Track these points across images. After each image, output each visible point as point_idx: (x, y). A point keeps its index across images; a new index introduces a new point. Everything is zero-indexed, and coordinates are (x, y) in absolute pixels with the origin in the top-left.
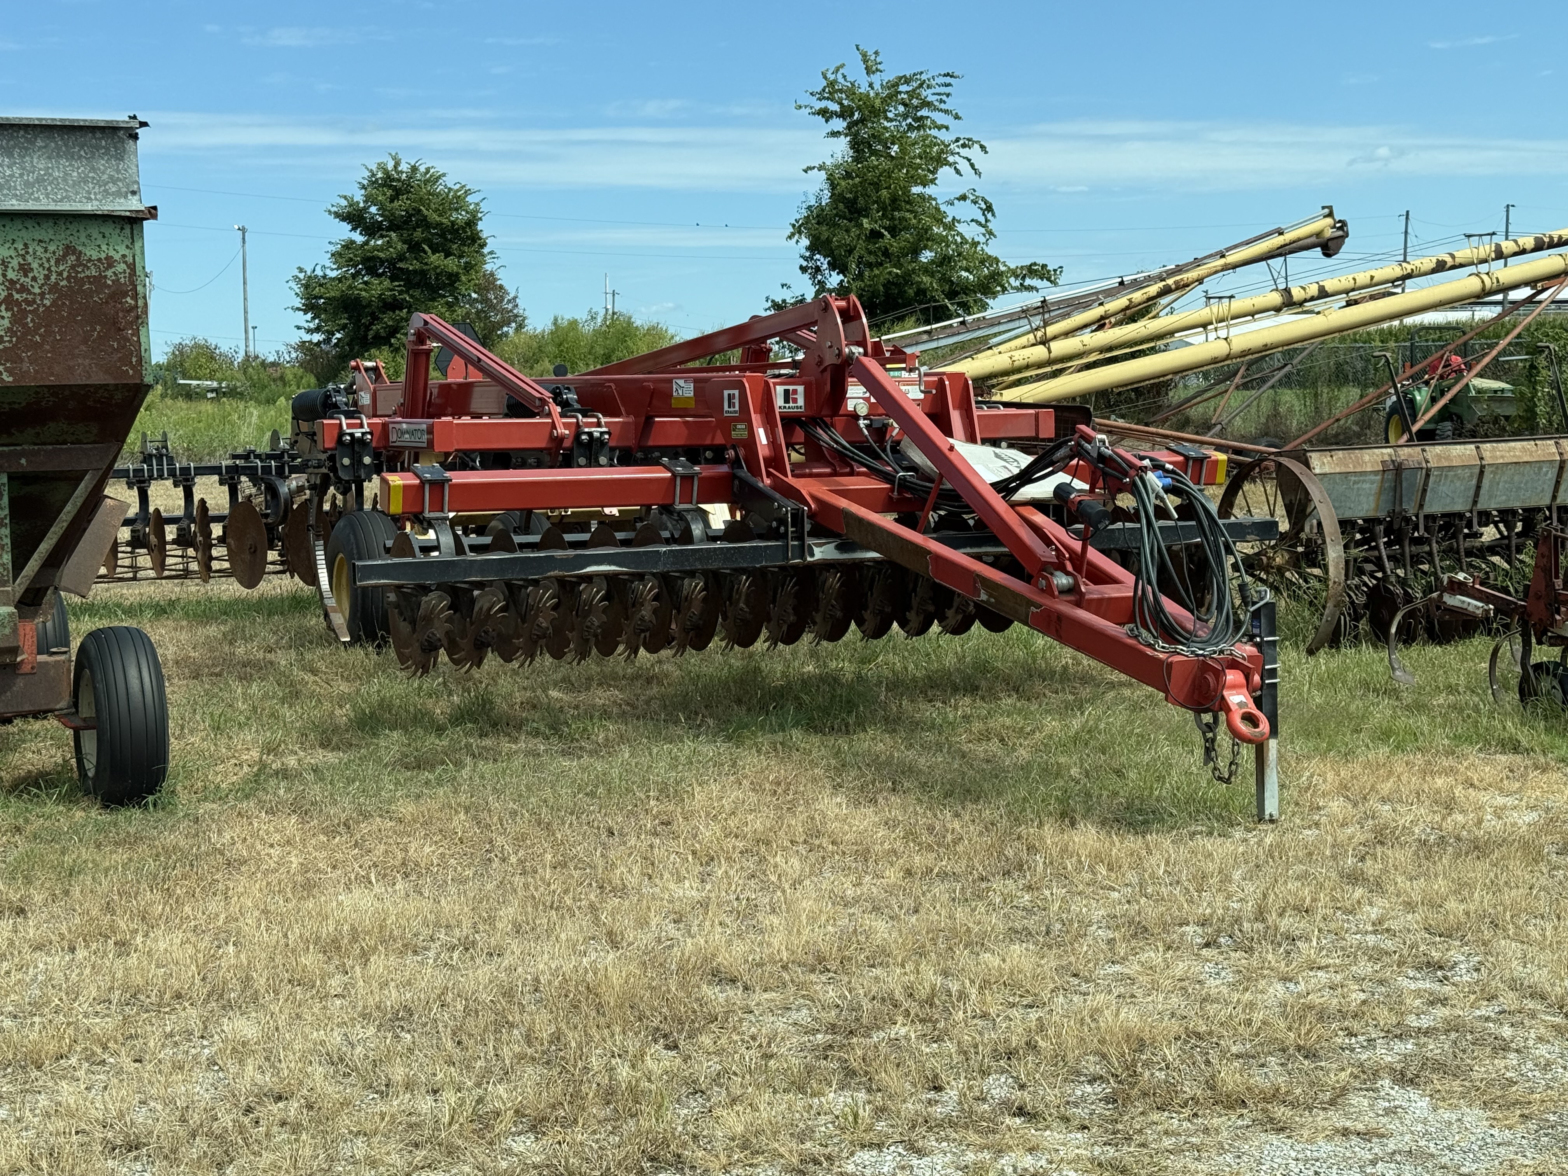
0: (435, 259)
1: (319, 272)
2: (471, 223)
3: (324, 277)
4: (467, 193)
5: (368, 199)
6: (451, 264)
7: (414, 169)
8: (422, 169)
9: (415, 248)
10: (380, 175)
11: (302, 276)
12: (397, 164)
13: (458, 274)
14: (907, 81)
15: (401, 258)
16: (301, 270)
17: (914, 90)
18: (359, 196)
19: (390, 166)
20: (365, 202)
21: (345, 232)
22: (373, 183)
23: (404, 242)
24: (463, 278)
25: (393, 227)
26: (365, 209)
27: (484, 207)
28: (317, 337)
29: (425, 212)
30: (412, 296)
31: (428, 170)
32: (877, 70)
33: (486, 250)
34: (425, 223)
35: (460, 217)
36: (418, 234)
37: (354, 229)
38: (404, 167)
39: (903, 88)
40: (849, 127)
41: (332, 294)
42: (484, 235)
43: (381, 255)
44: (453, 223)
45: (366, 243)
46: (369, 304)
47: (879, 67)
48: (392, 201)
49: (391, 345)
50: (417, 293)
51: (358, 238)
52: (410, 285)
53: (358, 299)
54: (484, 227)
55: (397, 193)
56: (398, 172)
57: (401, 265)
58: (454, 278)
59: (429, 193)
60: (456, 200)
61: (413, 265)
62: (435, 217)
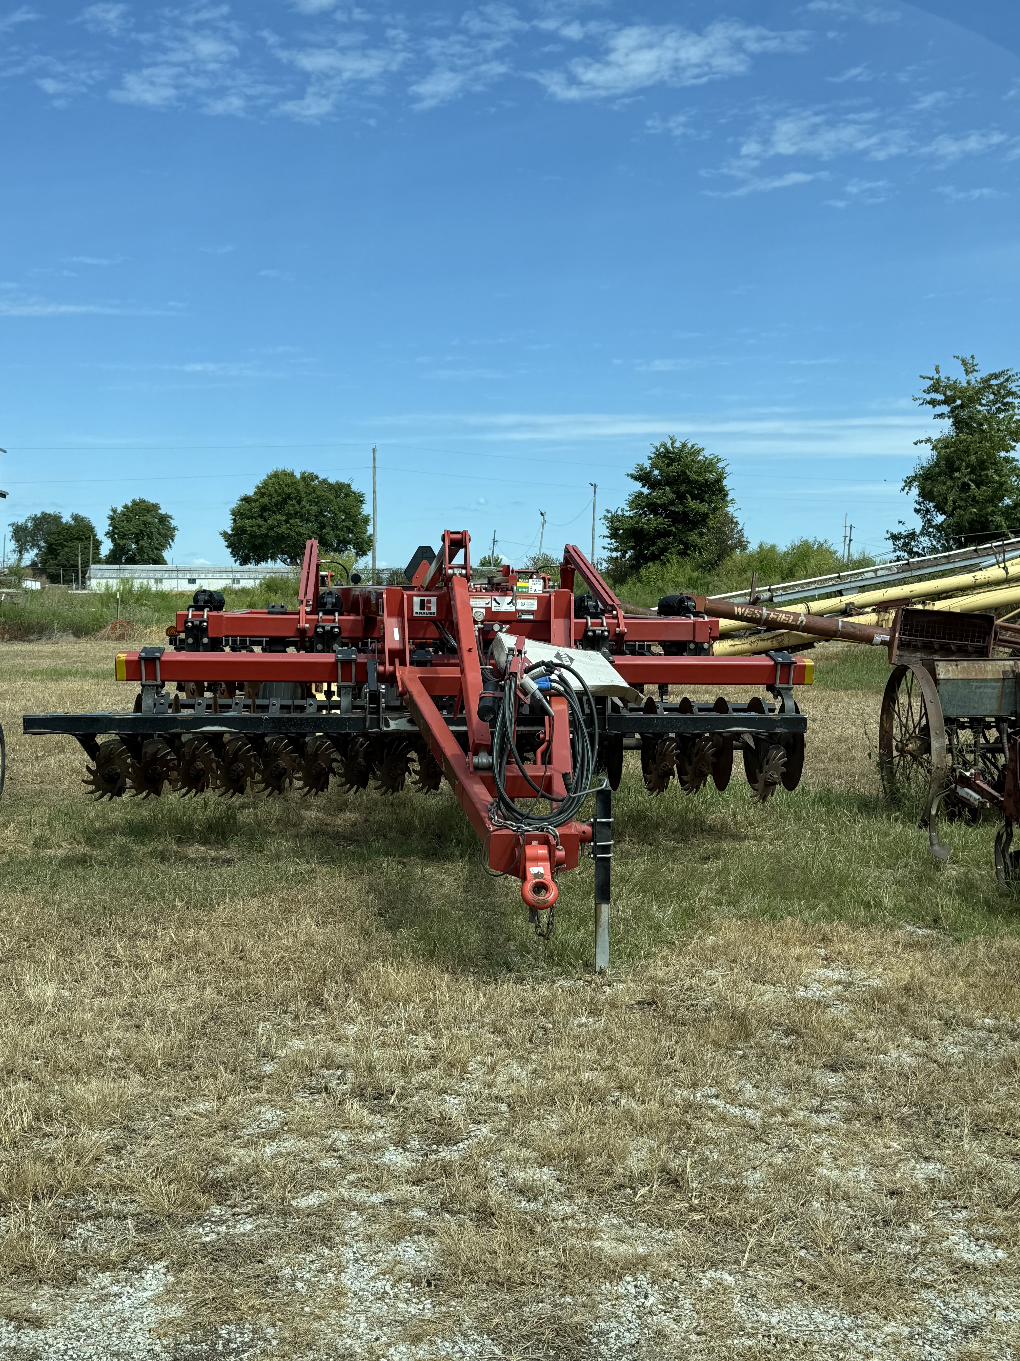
0: (692, 504)
1: (620, 513)
2: (719, 481)
3: (623, 515)
4: (718, 462)
5: (653, 466)
6: (703, 508)
7: (684, 445)
8: (689, 445)
9: (681, 497)
10: (662, 450)
11: (609, 515)
12: (673, 442)
13: (707, 514)
14: (996, 376)
15: (672, 503)
16: (608, 511)
17: (1002, 383)
18: (647, 464)
19: (669, 445)
20: (651, 468)
21: (637, 487)
22: (658, 455)
23: (674, 493)
24: (711, 516)
25: (668, 484)
26: (650, 472)
27: (727, 470)
28: (615, 554)
29: (688, 473)
30: (677, 528)
31: (693, 447)
32: (974, 370)
33: (729, 498)
34: (688, 481)
35: (711, 477)
36: (683, 488)
37: (644, 486)
38: (678, 445)
39: (993, 382)
40: (952, 411)
41: (626, 526)
42: (727, 488)
43: (658, 502)
44: (706, 480)
45: (650, 494)
46: (648, 534)
47: (976, 368)
48: (668, 466)
49: (661, 560)
50: (680, 527)
51: (646, 491)
52: (675, 521)
53: (642, 529)
54: (727, 483)
55: (672, 461)
56: (674, 448)
57: (671, 508)
58: (705, 516)
59: (693, 461)
60: (709, 466)
61: (679, 508)
62: (695, 477)
